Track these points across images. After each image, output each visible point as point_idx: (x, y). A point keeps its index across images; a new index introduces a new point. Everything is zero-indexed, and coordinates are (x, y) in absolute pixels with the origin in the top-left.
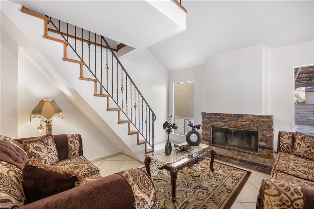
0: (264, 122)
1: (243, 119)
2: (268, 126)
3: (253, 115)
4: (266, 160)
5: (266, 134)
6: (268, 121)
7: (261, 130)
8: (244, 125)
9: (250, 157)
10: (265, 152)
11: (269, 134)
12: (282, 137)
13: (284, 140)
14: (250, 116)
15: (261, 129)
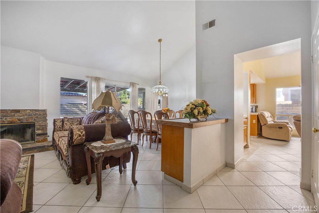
0: (40, 115)
1: (21, 113)
2: (43, 117)
3: (30, 110)
4: (43, 143)
5: (42, 124)
6: (43, 113)
7: (38, 122)
8: (21, 119)
9: (29, 145)
10: (41, 138)
11: (44, 123)
12: (56, 122)
13: (57, 123)
14: (28, 111)
15: (38, 120)
